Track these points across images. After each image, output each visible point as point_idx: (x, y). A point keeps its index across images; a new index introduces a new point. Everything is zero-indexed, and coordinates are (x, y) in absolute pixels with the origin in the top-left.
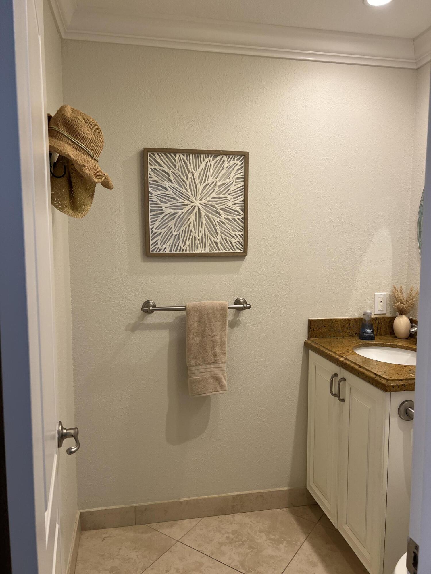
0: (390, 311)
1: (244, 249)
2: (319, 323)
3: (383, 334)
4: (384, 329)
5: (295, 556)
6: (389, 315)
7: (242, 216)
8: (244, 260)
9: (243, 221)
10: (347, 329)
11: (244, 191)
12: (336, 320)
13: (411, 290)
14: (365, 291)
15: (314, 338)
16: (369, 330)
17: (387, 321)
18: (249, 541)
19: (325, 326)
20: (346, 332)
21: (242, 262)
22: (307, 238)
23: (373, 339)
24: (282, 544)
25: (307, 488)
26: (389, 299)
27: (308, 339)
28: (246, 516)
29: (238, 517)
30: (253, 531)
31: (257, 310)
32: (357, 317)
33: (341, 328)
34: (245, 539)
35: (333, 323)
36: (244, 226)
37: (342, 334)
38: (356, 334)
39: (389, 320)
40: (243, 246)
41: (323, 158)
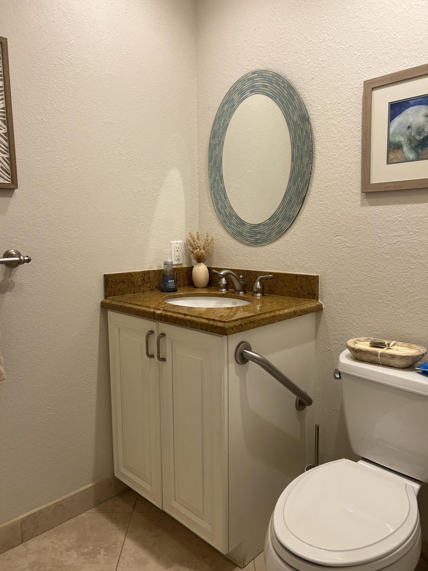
0: (186, 261)
1: (12, 178)
2: (117, 278)
3: (181, 285)
4: (182, 281)
5: (119, 562)
6: (185, 266)
7: (4, 130)
8: (13, 196)
9: (6, 138)
10: (147, 283)
11: (4, 95)
12: (135, 273)
13: (207, 236)
14: (161, 239)
15: (113, 296)
16: (171, 281)
17: (184, 271)
18: (56, 569)
19: (123, 282)
20: (146, 287)
21: (11, 198)
22: (95, 172)
23: (176, 290)
24: (100, 554)
25: (115, 475)
26: (184, 248)
27: (105, 299)
28: (43, 538)
29: (32, 544)
30: (58, 554)
31: (37, 266)
32: (155, 269)
33: (141, 282)
34: (51, 567)
35: (132, 276)
36: (9, 145)
37: (142, 289)
38: (156, 288)
39: (186, 271)
40: (9, 175)
41: (106, 72)
